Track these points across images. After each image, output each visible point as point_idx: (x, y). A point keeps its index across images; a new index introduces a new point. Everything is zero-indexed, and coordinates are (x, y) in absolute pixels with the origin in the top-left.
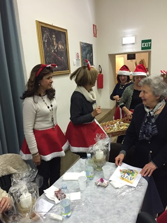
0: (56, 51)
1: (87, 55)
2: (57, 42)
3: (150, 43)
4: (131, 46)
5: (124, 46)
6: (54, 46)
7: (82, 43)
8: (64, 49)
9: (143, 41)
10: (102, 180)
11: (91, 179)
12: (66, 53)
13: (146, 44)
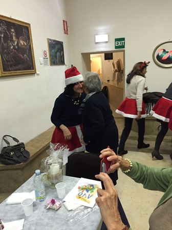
0: (16, 47)
1: (56, 53)
2: (17, 37)
3: (123, 42)
4: (104, 45)
5: (98, 45)
6: (14, 42)
7: (50, 40)
8: (27, 46)
9: (116, 40)
10: (53, 202)
12: (29, 50)
13: (119, 43)
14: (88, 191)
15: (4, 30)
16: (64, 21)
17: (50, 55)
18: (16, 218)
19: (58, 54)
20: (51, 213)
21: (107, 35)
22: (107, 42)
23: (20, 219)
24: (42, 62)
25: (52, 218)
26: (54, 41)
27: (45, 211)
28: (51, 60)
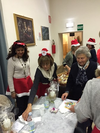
3: (82, 26)
4: (71, 28)
5: (68, 29)
6: (25, 29)
7: (42, 27)
9: (78, 26)
10: (54, 109)
11: (47, 108)
13: (80, 27)
14: (70, 105)
15: (21, 23)
16: (49, 16)
17: (42, 35)
18: (36, 116)
19: (46, 34)
20: (53, 114)
21: (73, 23)
22: (73, 27)
23: (39, 116)
24: (38, 39)
25: (54, 116)
26: (44, 27)
27: (50, 113)
28: (42, 38)
